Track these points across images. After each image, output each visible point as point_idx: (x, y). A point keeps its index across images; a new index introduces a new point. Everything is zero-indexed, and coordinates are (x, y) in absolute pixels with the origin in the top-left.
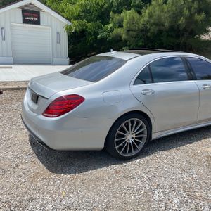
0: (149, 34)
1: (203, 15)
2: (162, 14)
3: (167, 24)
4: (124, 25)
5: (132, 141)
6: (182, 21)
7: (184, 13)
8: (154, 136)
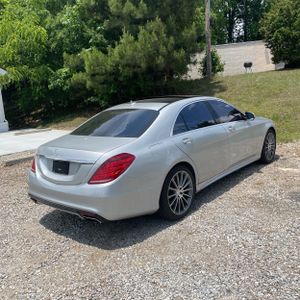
0: (121, 79)
1: (182, 52)
2: (135, 53)
3: (143, 65)
4: (86, 68)
5: (181, 196)
6: (160, 60)
7: (161, 51)
8: (199, 188)
